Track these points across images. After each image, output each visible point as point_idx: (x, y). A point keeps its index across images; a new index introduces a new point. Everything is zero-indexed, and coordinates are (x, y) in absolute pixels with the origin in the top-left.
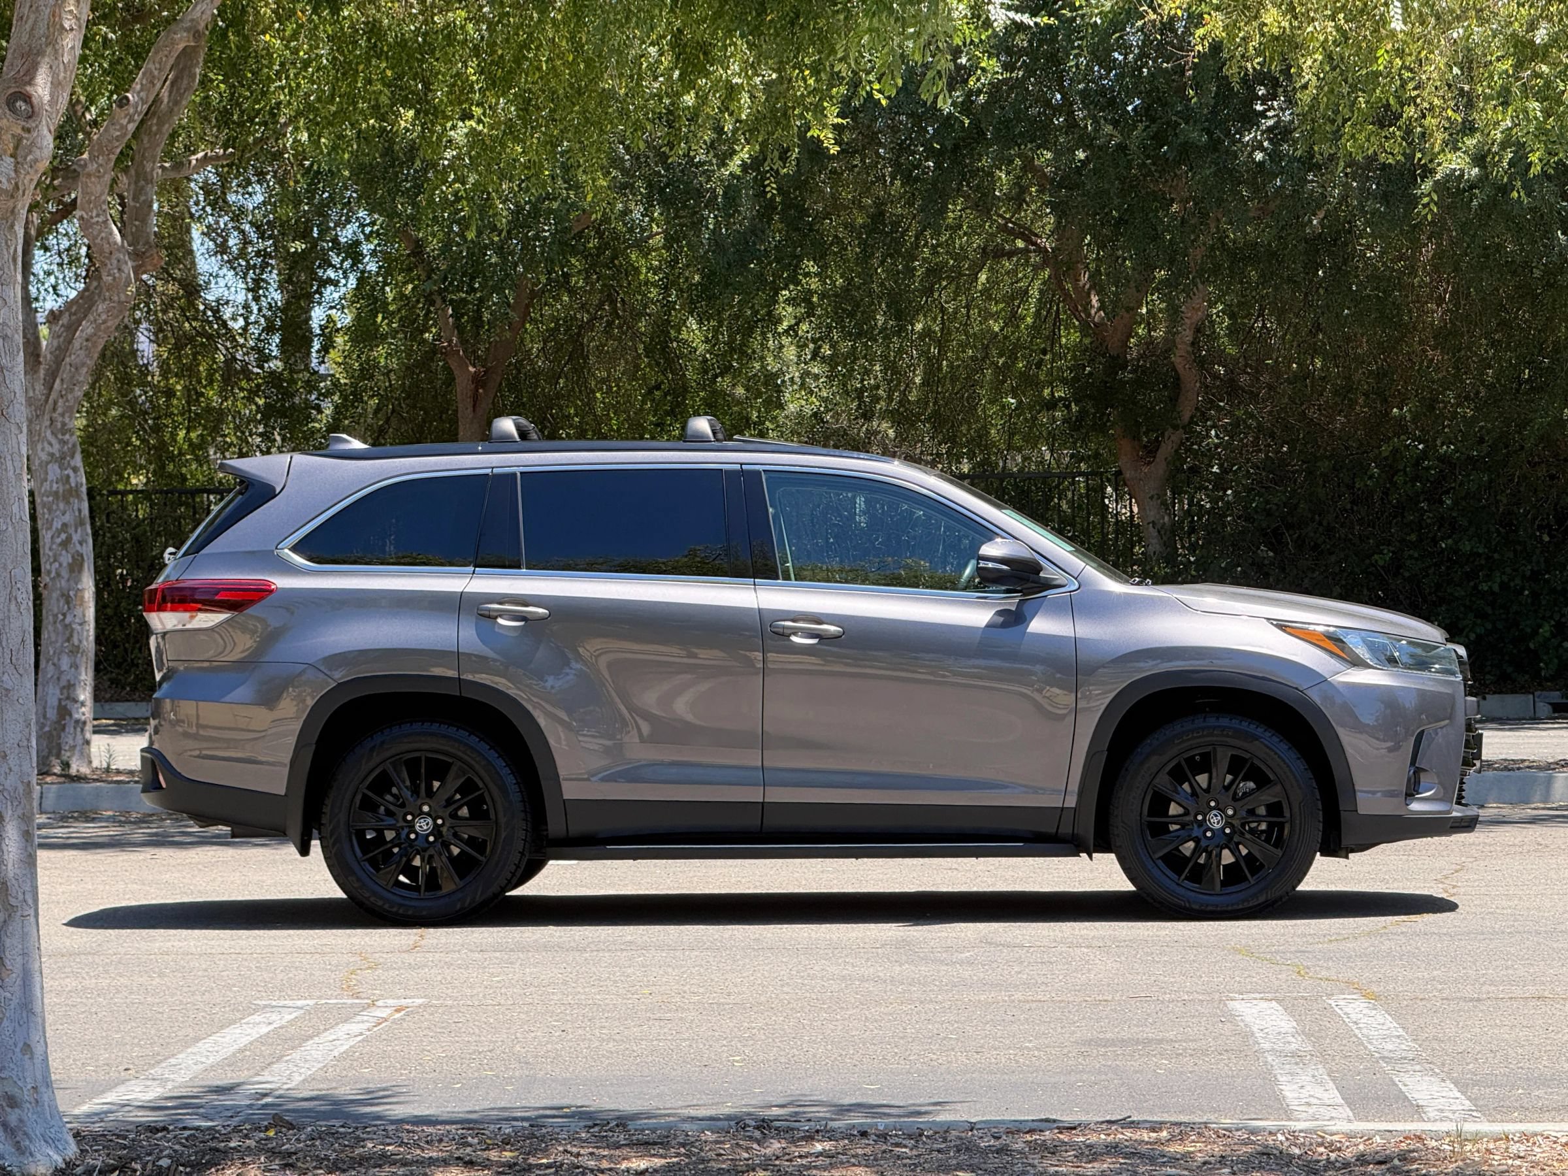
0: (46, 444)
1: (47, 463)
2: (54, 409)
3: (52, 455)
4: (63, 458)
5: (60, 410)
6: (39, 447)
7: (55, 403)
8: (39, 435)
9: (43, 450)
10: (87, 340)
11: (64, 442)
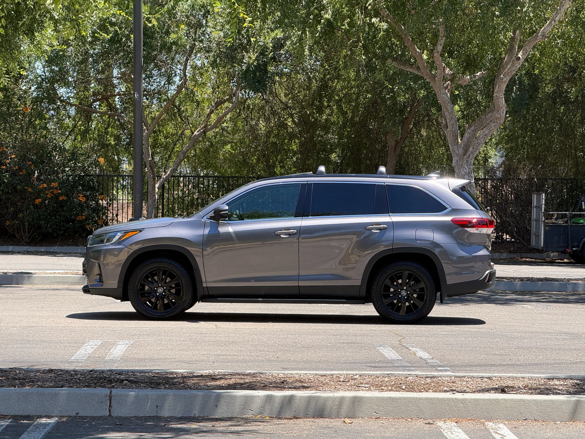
0: (464, 169)
1: (465, 175)
2: (469, 158)
3: (466, 172)
4: (469, 174)
5: (470, 158)
6: (462, 170)
7: (469, 155)
8: (462, 166)
9: (463, 171)
10: (485, 135)
11: (470, 168)
